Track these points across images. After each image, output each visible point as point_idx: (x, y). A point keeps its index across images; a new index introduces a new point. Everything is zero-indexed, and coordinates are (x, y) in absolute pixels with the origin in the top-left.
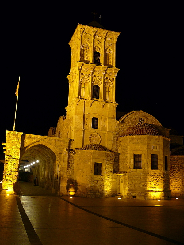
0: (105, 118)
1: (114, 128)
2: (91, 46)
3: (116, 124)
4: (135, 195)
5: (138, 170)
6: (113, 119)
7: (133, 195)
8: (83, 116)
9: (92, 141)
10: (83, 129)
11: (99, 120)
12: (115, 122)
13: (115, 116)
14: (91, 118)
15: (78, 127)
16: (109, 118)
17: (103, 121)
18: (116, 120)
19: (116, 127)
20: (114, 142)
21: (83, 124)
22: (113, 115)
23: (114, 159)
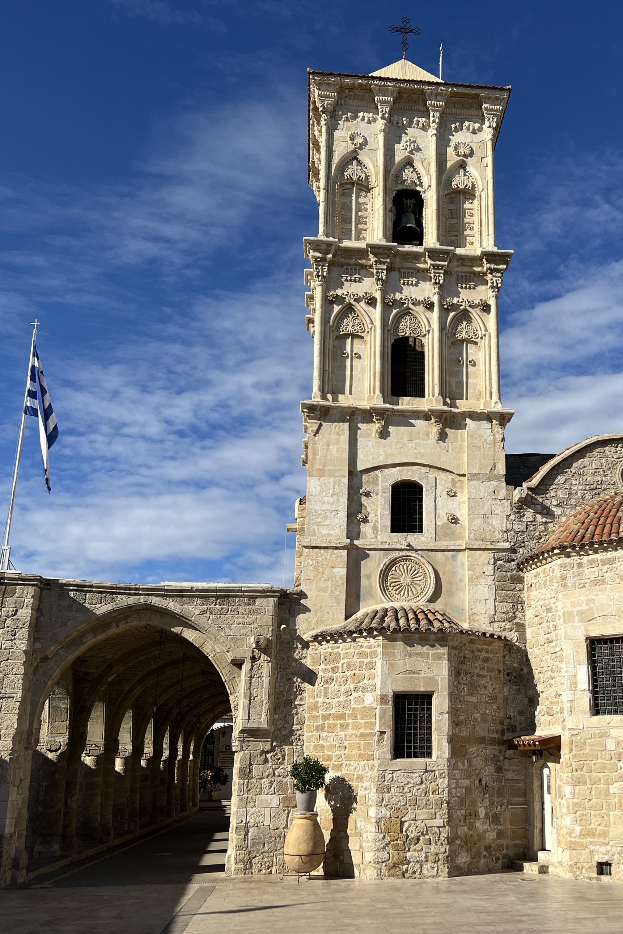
0: (453, 482)
1: (498, 524)
3: (507, 503)
6: (494, 483)
7: (598, 858)
8: (347, 479)
9: (396, 590)
10: (348, 541)
11: (427, 491)
12: (502, 493)
13: (501, 469)
14: (385, 484)
15: (325, 531)
16: (473, 477)
17: (445, 496)
18: (508, 483)
19: (507, 519)
20: (502, 590)
21: (348, 517)
22: (491, 462)
23: (508, 674)
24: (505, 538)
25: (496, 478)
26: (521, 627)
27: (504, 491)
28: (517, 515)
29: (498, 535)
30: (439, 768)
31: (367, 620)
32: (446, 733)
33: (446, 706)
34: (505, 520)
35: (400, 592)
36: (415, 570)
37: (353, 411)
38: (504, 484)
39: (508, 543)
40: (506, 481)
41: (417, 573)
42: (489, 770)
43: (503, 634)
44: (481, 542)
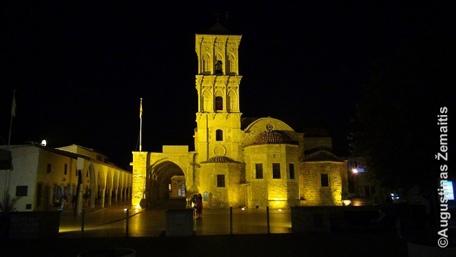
0: (229, 129)
1: (239, 139)
2: (211, 55)
3: (241, 134)
4: (258, 205)
8: (206, 130)
9: (217, 153)
10: (207, 143)
11: (223, 132)
14: (214, 130)
15: (202, 141)
16: (234, 128)
17: (227, 132)
19: (241, 137)
20: (240, 152)
21: (207, 137)
22: (238, 125)
24: (240, 142)
25: (239, 128)
26: (244, 160)
27: (240, 131)
30: (226, 189)
31: (211, 160)
32: (228, 183)
33: (228, 177)
36: (221, 149)
43: (240, 162)
44: (235, 143)
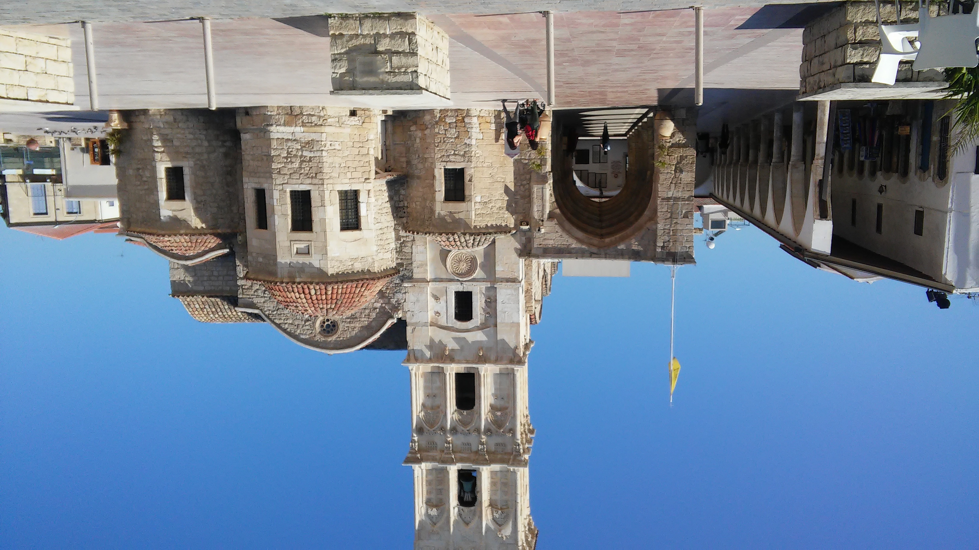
1: (411, 297)
3: (406, 309)
4: (352, 118)
5: (347, 188)
6: (413, 321)
7: (356, 118)
8: (498, 322)
9: (468, 258)
10: (495, 286)
11: (452, 316)
12: (408, 315)
13: (409, 329)
14: (477, 320)
15: (509, 291)
16: (425, 324)
17: (442, 313)
18: (405, 321)
19: (405, 299)
20: (408, 259)
21: (496, 300)
22: (415, 333)
23: (405, 213)
24: (406, 289)
25: (412, 324)
26: (398, 238)
27: (407, 316)
28: (400, 302)
29: (410, 290)
30: (440, 163)
31: (483, 240)
32: (437, 181)
33: (437, 194)
34: (407, 299)
35: (466, 257)
36: (458, 270)
37: (495, 362)
38: (407, 321)
39: (405, 286)
40: (406, 323)
41: (456, 268)
42: (415, 162)
43: (408, 234)
44: (421, 286)
